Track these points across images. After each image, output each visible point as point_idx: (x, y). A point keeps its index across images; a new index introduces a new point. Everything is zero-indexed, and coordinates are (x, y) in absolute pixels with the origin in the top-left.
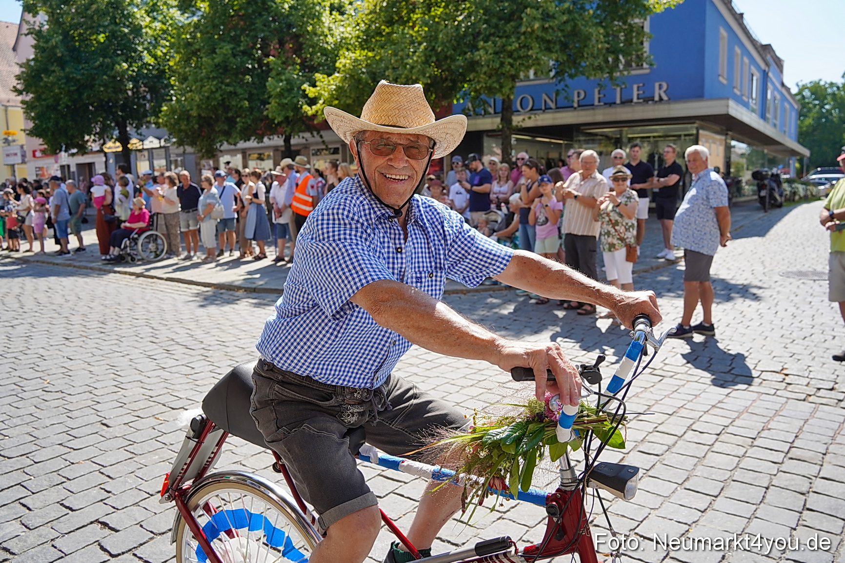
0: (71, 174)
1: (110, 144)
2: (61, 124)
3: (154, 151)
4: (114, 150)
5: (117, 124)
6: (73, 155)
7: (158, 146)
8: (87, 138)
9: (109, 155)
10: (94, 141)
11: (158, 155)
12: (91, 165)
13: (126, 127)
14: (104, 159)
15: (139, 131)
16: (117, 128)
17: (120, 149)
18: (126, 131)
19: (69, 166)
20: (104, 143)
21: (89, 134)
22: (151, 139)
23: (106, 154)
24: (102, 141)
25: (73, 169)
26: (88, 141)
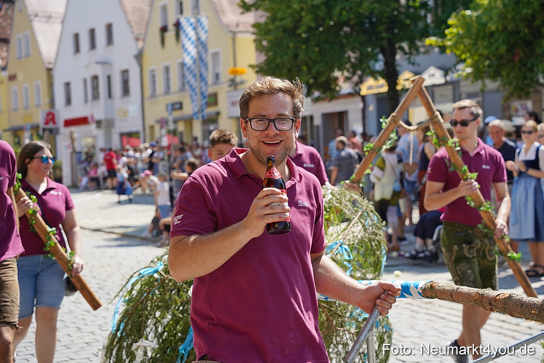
0: (315, 130)
1: (370, 81)
2: (302, 56)
3: (436, 90)
4: (375, 91)
5: (383, 51)
6: (317, 100)
7: (441, 81)
8: (337, 74)
9: (369, 100)
10: (347, 79)
11: (442, 96)
12: (341, 116)
13: (394, 54)
14: (361, 105)
15: (412, 59)
16: (381, 57)
17: (385, 89)
18: (394, 60)
19: (312, 118)
20: (361, 81)
21: (341, 69)
22: (432, 70)
23: (364, 98)
24: (356, 78)
25: (318, 121)
26: (336, 79)
